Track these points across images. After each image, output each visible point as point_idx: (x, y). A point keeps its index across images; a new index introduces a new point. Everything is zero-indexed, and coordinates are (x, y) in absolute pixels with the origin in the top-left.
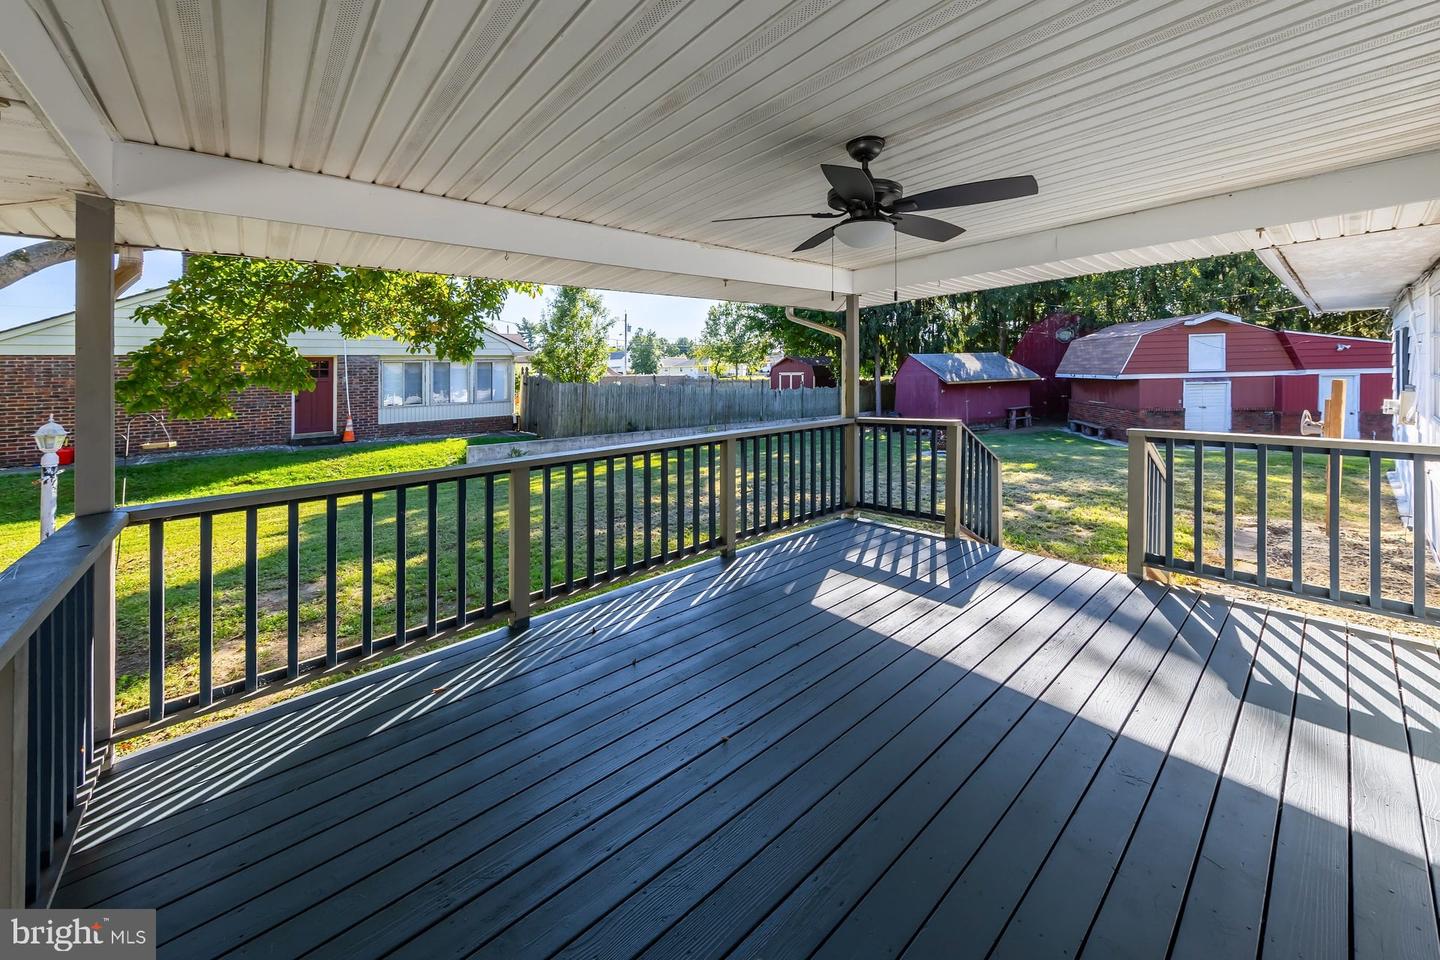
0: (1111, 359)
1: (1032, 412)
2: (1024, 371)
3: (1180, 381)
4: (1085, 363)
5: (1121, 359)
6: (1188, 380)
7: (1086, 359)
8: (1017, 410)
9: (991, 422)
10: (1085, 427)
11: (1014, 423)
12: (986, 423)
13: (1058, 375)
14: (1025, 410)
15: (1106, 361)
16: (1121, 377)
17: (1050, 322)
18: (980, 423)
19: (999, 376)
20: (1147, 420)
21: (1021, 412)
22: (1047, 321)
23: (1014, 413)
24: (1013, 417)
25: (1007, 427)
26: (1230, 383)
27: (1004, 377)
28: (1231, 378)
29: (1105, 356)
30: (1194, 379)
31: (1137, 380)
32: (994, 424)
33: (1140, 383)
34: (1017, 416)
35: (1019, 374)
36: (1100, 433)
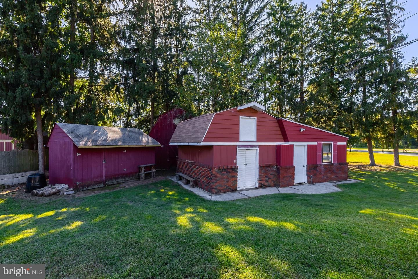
0: (197, 132)
1: (155, 167)
2: (152, 140)
3: (235, 147)
4: (183, 135)
5: (202, 131)
6: (239, 146)
7: (184, 133)
8: (145, 167)
9: (127, 176)
10: (184, 178)
11: (143, 175)
12: (122, 177)
13: (171, 144)
14: (151, 166)
15: (194, 133)
16: (203, 144)
17: (170, 114)
18: (116, 179)
19: (132, 143)
20: (218, 176)
21: (147, 168)
22: (169, 113)
23: (143, 169)
24: (143, 172)
25: (139, 179)
26: (258, 149)
27: (135, 144)
28: (259, 146)
29: (194, 130)
30: (242, 146)
31: (212, 147)
32: (129, 177)
33: (214, 148)
34: (145, 171)
35: (148, 142)
36: (191, 183)
